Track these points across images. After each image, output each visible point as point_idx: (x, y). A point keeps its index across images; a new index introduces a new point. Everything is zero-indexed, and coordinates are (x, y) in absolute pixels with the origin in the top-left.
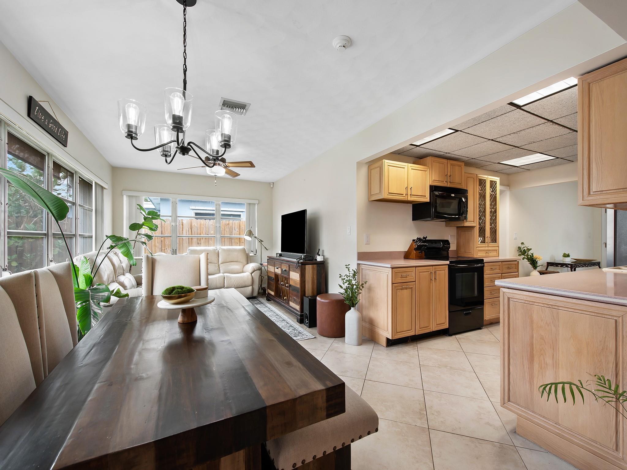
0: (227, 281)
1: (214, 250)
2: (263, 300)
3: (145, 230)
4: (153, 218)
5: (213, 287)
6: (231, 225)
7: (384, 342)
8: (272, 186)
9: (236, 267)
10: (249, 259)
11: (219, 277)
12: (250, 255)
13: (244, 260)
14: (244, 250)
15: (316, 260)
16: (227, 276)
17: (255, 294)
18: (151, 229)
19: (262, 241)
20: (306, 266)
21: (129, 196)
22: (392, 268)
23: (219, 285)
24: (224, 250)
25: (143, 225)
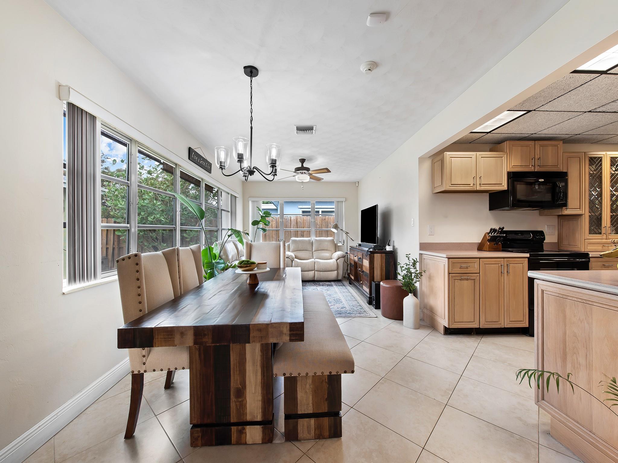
0: (316, 265)
1: (309, 240)
2: (346, 283)
3: (261, 225)
4: (266, 216)
5: (306, 270)
6: (327, 220)
7: (442, 330)
8: (357, 185)
9: (326, 254)
10: (336, 248)
11: (311, 262)
12: (338, 245)
13: (333, 249)
14: (333, 241)
15: (386, 249)
16: (317, 262)
17: (340, 278)
18: (265, 224)
19: (347, 233)
20: (375, 254)
21: (253, 201)
22: (449, 258)
23: (310, 268)
24: (316, 240)
25: (260, 221)
